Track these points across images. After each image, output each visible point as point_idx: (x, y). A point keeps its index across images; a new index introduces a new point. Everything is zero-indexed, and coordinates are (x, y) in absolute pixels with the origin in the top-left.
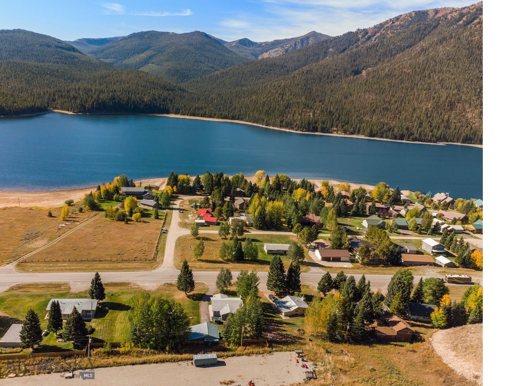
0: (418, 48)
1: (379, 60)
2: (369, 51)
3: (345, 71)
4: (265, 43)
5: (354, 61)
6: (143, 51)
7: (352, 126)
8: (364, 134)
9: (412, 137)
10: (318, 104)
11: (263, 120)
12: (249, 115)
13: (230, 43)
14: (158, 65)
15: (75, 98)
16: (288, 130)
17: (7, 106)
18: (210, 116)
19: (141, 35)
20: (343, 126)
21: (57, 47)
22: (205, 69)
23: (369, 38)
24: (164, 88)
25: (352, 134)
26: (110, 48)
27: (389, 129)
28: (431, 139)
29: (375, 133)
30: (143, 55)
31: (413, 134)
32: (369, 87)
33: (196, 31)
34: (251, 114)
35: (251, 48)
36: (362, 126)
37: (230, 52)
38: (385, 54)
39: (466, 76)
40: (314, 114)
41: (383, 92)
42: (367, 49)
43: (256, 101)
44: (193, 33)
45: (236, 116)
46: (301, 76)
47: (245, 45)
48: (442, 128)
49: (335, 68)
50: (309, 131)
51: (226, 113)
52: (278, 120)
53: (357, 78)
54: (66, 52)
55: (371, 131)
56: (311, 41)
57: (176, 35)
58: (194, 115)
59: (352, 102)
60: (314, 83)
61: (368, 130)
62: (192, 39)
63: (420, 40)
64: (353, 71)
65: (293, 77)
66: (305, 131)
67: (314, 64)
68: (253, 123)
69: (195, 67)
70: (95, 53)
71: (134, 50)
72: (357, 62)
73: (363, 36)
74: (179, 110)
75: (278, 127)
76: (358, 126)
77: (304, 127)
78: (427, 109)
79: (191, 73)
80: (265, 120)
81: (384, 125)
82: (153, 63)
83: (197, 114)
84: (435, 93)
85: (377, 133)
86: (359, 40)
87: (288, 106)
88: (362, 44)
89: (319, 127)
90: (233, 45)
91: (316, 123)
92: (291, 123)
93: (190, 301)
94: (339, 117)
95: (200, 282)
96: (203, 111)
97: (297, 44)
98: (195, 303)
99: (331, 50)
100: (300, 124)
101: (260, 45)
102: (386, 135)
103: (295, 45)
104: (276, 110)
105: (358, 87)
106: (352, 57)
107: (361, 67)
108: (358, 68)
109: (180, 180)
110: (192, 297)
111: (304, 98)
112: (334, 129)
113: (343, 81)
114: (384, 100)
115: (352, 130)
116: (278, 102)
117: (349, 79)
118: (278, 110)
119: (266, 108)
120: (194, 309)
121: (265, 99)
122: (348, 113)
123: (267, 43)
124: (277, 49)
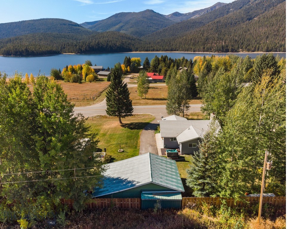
1: (265, 10)
2: (258, 5)
4: (189, 13)
5: (248, 13)
6: (117, 24)
7: (253, 47)
8: (262, 51)
10: (227, 36)
11: (192, 49)
12: (182, 47)
13: (168, 16)
14: (126, 30)
15: (76, 46)
16: (208, 53)
17: (35, 50)
18: (157, 51)
19: (116, 16)
20: (246, 48)
21: (69, 25)
22: (153, 30)
24: (129, 38)
25: (253, 51)
26: (99, 24)
29: (271, 49)
30: (117, 26)
32: (261, 24)
34: (183, 47)
35: (180, 17)
36: (260, 46)
37: (167, 19)
38: (269, 6)
40: (225, 43)
41: (272, 25)
42: (256, 4)
43: (186, 39)
44: (145, 11)
45: (173, 49)
46: (213, 25)
47: (177, 16)
49: (235, 18)
50: (223, 52)
51: (167, 48)
52: (202, 47)
53: (251, 22)
54: (74, 27)
55: (268, 48)
56: (217, 7)
57: (136, 13)
58: (147, 51)
59: (251, 34)
60: (222, 28)
61: (265, 47)
62: (145, 14)
64: (248, 19)
65: (208, 26)
66: (220, 52)
67: (222, 18)
68: (185, 51)
69: (147, 30)
70: (91, 28)
71: (112, 24)
72: (250, 13)
74: (138, 49)
75: (201, 52)
76: (257, 47)
77: (220, 50)
79: (145, 33)
80: (193, 49)
81: (276, 44)
82: (123, 30)
83: (149, 50)
85: (272, 49)
87: (207, 39)
88: (252, 3)
89: (230, 49)
91: (227, 46)
92: (210, 48)
93: (125, 131)
94: (243, 42)
95: (144, 113)
96: (152, 49)
97: (209, 11)
98: (132, 132)
99: (231, 9)
100: (217, 48)
101: (186, 15)
102: (279, 50)
103: (207, 12)
104: (200, 42)
105: (254, 25)
106: (246, 11)
107: (253, 16)
108: (251, 17)
109: (132, 61)
110: (128, 126)
111: (217, 35)
112: (240, 50)
113: (242, 25)
114: (274, 30)
115: (253, 49)
116: (200, 37)
117: (246, 23)
118: (201, 42)
119: (193, 42)
120: (130, 139)
121: (192, 37)
122: (249, 40)
123: (189, 14)
124: (196, 15)
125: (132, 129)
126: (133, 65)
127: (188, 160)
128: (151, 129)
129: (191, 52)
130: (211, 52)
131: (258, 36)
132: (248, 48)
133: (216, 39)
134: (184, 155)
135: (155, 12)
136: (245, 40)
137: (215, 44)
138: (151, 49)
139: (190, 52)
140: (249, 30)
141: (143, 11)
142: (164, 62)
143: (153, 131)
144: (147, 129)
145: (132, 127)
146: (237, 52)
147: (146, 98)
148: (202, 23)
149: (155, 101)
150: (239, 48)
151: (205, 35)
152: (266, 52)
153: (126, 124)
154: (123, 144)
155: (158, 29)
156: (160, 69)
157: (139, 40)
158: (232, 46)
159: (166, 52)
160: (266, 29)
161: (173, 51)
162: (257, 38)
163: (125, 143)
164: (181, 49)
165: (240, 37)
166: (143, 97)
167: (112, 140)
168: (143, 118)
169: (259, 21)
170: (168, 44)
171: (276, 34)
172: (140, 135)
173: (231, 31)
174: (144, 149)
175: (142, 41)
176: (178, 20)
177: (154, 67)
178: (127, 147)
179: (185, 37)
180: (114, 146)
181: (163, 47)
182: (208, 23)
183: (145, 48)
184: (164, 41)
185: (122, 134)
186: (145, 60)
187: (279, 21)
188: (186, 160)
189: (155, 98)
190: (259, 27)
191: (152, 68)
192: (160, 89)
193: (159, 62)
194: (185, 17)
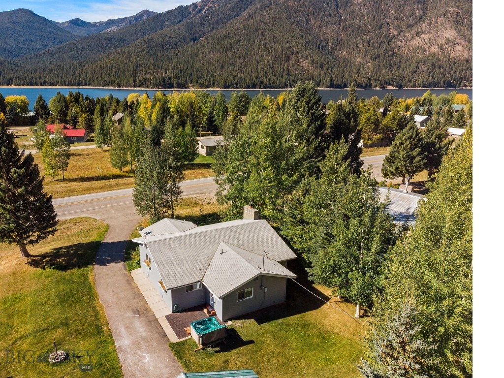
0: (245, 14)
1: (213, 28)
2: (202, 20)
3: (184, 39)
4: (99, 22)
5: (191, 30)
7: (206, 80)
8: (219, 87)
9: (262, 85)
10: (167, 63)
11: (114, 82)
12: (97, 79)
13: (62, 23)
16: (143, 89)
18: (52, 85)
20: (197, 82)
22: (38, 47)
23: (200, 11)
25: (208, 87)
27: (241, 80)
28: (279, 85)
29: (229, 84)
31: (263, 82)
32: (211, 47)
33: (19, 9)
34: (100, 78)
35: (86, 28)
36: (216, 79)
37: (63, 30)
38: (217, 22)
39: (292, 34)
40: (166, 73)
41: (226, 50)
42: (200, 18)
43: (102, 65)
44: (16, 10)
45: (82, 82)
46: (143, 44)
47: (79, 25)
48: (285, 77)
49: (174, 36)
50: (165, 88)
51: (70, 79)
52: (131, 80)
53: (197, 43)
55: (226, 82)
56: (145, 17)
58: (32, 84)
59: (199, 61)
60: (158, 50)
61: (222, 81)
62: (16, 16)
63: (245, 10)
64: (192, 39)
65: (136, 45)
66: (161, 88)
67: (154, 34)
68: (103, 86)
69: (26, 46)
72: (194, 31)
73: (194, 10)
74: (12, 81)
75: (131, 87)
76: (212, 80)
77: (160, 84)
78: (268, 61)
79: (21, 52)
80: (116, 82)
81: (235, 77)
83: (36, 83)
84: (272, 47)
85: (231, 84)
86: (190, 13)
87: (137, 67)
88: (194, 16)
89: (175, 83)
90: (65, 25)
91: (170, 79)
92: (145, 81)
93: (46, 278)
94: (192, 73)
95: (76, 217)
96: (42, 81)
97: (132, 21)
98: (67, 277)
99: (166, 23)
100: (154, 81)
101: (94, 25)
102: (240, 85)
103: (130, 23)
104: (126, 71)
105: (202, 48)
106: (188, 26)
107: (198, 35)
108: (196, 36)
109: (8, 103)
110: (50, 260)
111: (151, 60)
112: (190, 85)
113: (185, 47)
114: (228, 57)
115: (206, 84)
116: (126, 63)
117: (190, 44)
118: (128, 70)
119: (114, 70)
120: (70, 305)
121: (112, 63)
122: (198, 70)
123: (101, 23)
124: (113, 28)
125: (63, 268)
126: (11, 110)
127: (249, 339)
128: (115, 259)
129: (115, 88)
130: (147, 87)
131: (210, 65)
132: (199, 82)
133: (151, 67)
134: (230, 323)
135: (38, 15)
136: (193, 70)
137: (151, 74)
138: (39, 81)
139: (113, 88)
140: (196, 55)
141: (12, 10)
142: (78, 104)
143: (121, 265)
144: (103, 263)
145: (61, 263)
146: (186, 88)
147: (64, 180)
148: (124, 40)
149: (88, 184)
150: (188, 83)
151: (133, 59)
152: (224, 88)
153: (43, 256)
154: (57, 327)
155: (47, 46)
156: (74, 116)
157: (11, 64)
158: (177, 78)
159: (70, 87)
160: (219, 56)
161: (82, 86)
162: (208, 67)
163: (62, 323)
164: (95, 82)
165: (186, 66)
166: (57, 178)
167: (16, 321)
168: (77, 229)
169: (208, 43)
170: (71, 72)
171: (232, 63)
172: (92, 285)
173: (172, 56)
174: (123, 331)
175: (18, 66)
176: (82, 32)
177: (60, 114)
178: (71, 334)
179: (99, 62)
180: (28, 341)
181: (62, 78)
182: (134, 41)
183: (26, 79)
184: (63, 67)
185: (41, 291)
186: (38, 101)
187: (234, 45)
188: (244, 339)
189: (86, 176)
190: (210, 52)
191: (57, 116)
192: (86, 157)
193: (66, 104)
194: (94, 29)
